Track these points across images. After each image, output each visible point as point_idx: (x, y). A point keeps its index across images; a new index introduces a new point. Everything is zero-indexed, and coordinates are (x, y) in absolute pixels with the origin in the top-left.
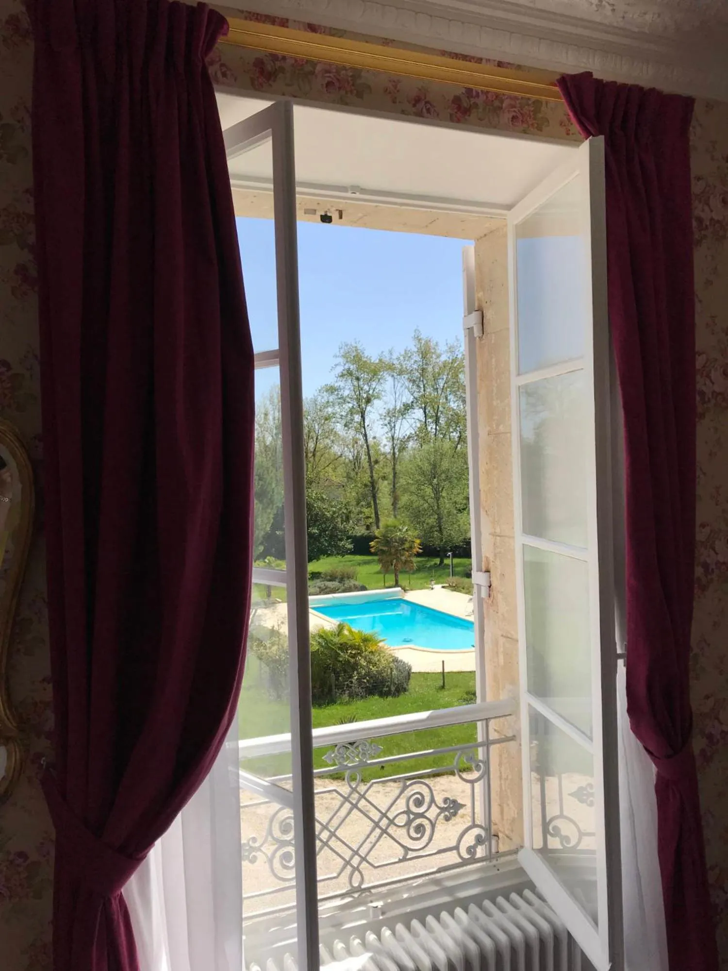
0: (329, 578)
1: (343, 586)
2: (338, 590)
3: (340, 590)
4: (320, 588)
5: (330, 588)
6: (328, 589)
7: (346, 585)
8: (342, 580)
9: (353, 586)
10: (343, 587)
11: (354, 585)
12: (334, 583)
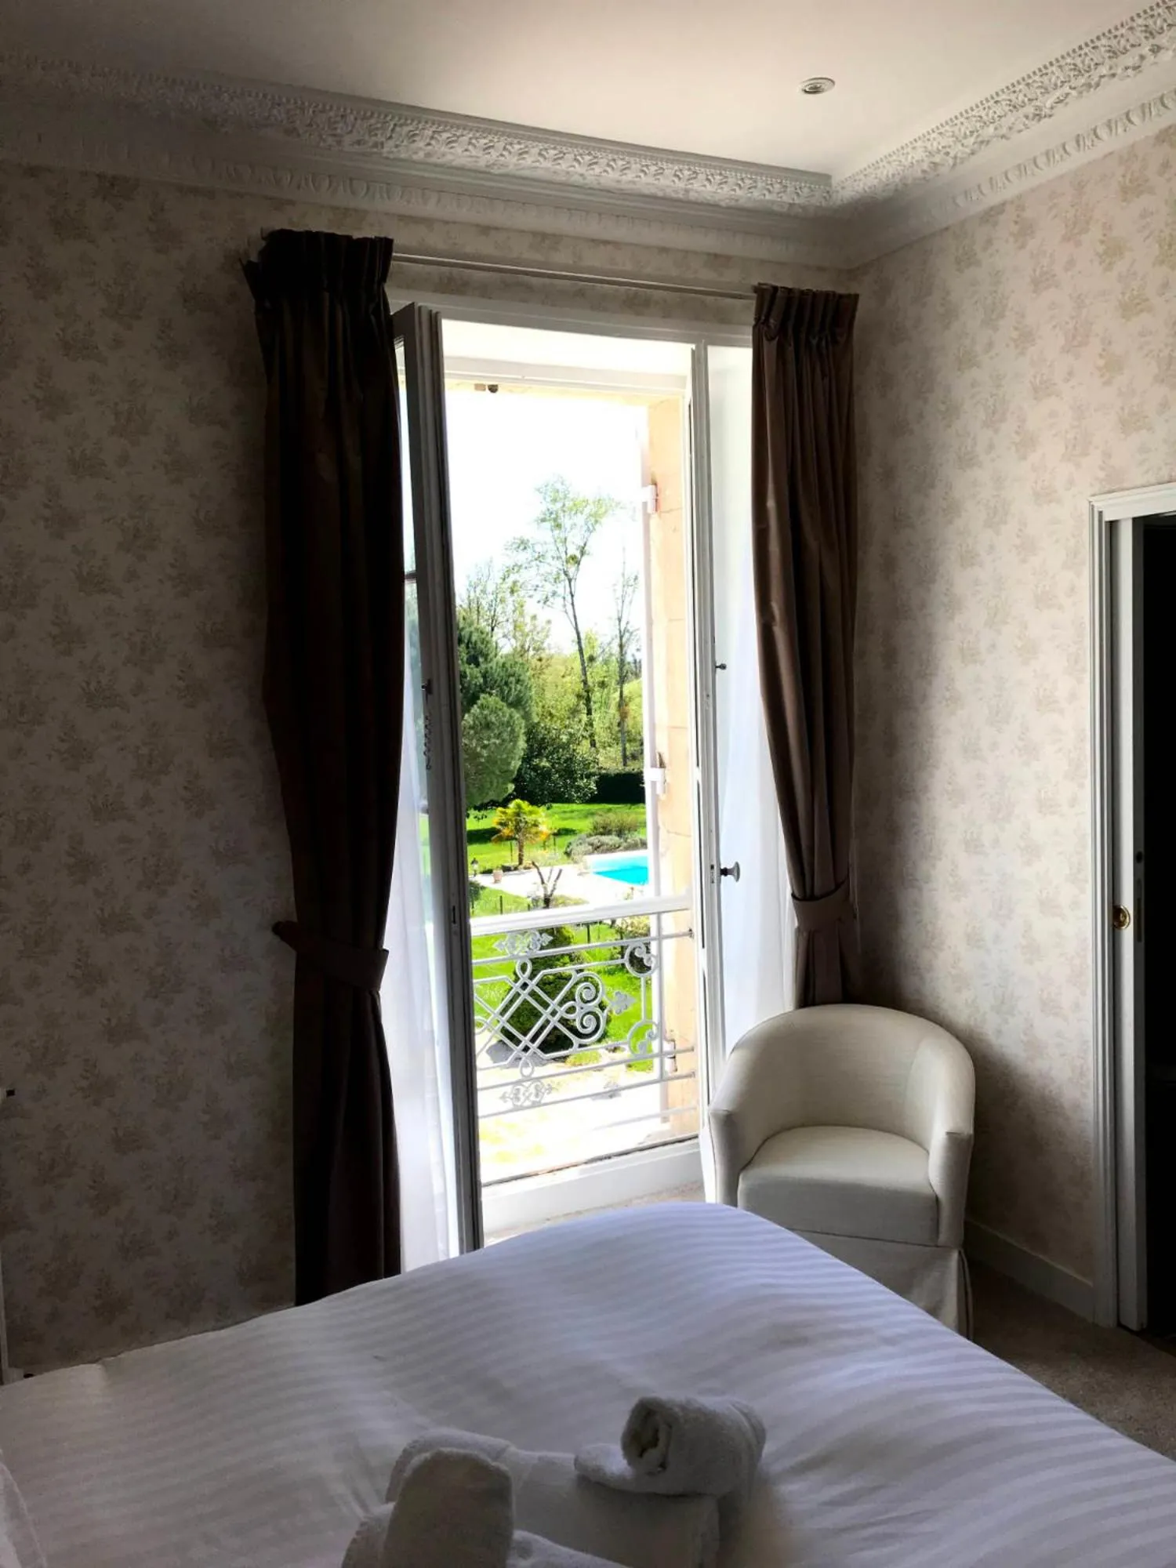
0: (601, 830)
1: (626, 842)
2: (618, 847)
3: (621, 848)
4: (592, 845)
5: (607, 844)
6: (605, 847)
7: (629, 840)
8: (620, 833)
9: (639, 841)
10: (625, 844)
11: (641, 840)
12: (610, 837)
